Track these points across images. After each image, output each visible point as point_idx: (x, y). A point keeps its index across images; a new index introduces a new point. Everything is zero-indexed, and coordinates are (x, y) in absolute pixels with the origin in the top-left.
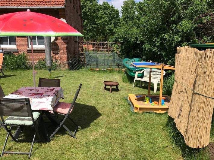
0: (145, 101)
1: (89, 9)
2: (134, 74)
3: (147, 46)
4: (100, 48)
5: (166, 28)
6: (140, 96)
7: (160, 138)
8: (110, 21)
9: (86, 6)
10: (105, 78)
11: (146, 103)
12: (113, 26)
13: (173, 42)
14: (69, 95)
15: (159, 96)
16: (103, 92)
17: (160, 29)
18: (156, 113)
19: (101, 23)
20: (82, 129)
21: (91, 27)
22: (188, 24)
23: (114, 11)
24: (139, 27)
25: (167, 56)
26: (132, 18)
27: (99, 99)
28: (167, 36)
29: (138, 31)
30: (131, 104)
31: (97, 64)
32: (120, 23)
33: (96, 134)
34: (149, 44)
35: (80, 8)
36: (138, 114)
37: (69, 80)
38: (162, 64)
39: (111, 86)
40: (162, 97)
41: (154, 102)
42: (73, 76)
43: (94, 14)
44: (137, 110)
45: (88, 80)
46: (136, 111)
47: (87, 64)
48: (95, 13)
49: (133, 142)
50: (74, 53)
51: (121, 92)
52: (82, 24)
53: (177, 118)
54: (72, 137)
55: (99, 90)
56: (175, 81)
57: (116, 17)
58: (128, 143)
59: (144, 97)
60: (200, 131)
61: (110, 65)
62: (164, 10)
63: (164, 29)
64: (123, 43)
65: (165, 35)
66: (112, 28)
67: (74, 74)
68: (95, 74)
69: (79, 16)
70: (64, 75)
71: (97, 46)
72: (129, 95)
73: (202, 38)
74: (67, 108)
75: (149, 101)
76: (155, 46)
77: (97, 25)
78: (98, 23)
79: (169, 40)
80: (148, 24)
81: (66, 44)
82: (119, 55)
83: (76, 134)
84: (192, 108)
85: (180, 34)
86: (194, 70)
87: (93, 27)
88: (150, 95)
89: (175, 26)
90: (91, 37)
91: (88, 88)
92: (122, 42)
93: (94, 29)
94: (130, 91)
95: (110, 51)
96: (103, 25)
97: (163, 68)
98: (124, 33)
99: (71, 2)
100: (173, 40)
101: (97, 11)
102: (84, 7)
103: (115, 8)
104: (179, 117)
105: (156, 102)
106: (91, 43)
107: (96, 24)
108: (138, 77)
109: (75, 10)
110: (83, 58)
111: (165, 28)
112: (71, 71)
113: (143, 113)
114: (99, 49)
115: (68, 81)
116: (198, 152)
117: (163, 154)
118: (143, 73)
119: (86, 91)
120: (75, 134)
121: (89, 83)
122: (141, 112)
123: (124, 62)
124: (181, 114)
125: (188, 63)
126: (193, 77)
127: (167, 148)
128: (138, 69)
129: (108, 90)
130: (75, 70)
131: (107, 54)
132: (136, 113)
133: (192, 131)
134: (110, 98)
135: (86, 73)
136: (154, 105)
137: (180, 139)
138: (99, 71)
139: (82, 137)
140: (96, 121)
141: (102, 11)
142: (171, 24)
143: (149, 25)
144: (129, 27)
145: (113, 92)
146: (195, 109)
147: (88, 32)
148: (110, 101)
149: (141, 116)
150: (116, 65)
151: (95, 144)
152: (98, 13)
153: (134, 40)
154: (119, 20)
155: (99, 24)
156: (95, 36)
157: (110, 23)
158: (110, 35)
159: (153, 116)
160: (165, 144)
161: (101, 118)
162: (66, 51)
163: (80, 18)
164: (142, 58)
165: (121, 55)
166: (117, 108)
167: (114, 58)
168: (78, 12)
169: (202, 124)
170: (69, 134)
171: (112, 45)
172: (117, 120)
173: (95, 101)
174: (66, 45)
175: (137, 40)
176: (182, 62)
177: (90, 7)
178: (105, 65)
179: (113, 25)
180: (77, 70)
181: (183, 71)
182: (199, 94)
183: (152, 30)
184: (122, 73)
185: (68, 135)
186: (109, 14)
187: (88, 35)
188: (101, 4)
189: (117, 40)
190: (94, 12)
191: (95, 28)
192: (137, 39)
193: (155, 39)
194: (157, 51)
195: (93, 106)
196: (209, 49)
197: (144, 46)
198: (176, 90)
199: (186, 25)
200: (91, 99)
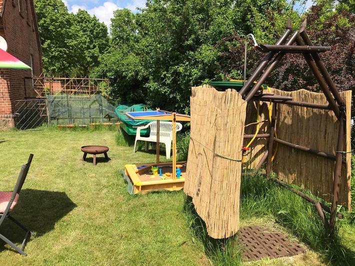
0: (152, 174)
1: (52, 20)
2: (135, 132)
3: (152, 85)
4: (74, 88)
5: (179, 56)
6: (143, 166)
7: (173, 231)
8: (91, 42)
9: (46, 15)
10: (85, 141)
11: (153, 177)
12: (98, 51)
13: (191, 78)
14: (14, 175)
15: (172, 164)
16: (81, 165)
17: (171, 58)
18: (169, 192)
19: (75, 45)
20: (38, 235)
21: (58, 51)
22: (209, 51)
23: (99, 26)
24: (139, 54)
25: (184, 99)
26: (128, 39)
27: (74, 178)
28: (181, 69)
29: (138, 61)
30: (128, 181)
31: (70, 117)
32: (110, 47)
33: (65, 240)
34: (155, 82)
35: (34, 18)
36: (141, 196)
37: (16, 148)
38: (173, 113)
39: (95, 153)
40: (177, 164)
41: (165, 175)
42: (23, 139)
43: (62, 29)
44: (138, 189)
45: (53, 146)
46: (137, 192)
47: (52, 118)
48: (64, 27)
49: (130, 244)
50: (26, 98)
51: (112, 162)
52: (39, 46)
53: (195, 195)
54: (18, 253)
55: (73, 163)
56: (191, 138)
57: (102, 36)
58: (122, 247)
59: (151, 167)
60: (226, 212)
61: (94, 117)
62: (174, 28)
63: (177, 58)
64: (115, 79)
65: (178, 67)
66: (96, 55)
67: (25, 138)
68: (66, 134)
69: (33, 31)
70: (5, 140)
71: (69, 84)
72: (127, 166)
73: (229, 72)
74: (5, 201)
75: (159, 173)
76: (164, 84)
77: (69, 49)
78: (70, 45)
79: (185, 75)
80: (151, 50)
81: (7, 81)
82: (109, 100)
83: (26, 247)
84: (213, 178)
85: (200, 65)
86: (213, 121)
87: (61, 51)
88: (160, 163)
89: (191, 53)
90: (59, 69)
91: (53, 159)
92: (113, 77)
93: (63, 55)
94: (129, 160)
95: (92, 93)
96: (80, 49)
97: (175, 119)
98: (115, 63)
99: (14, 6)
100: (190, 75)
101: (67, 25)
102: (41, 15)
103: (101, 22)
104: (198, 194)
105: (168, 174)
106: (58, 80)
107: (67, 47)
108: (141, 136)
109: (24, 21)
110: (43, 106)
111: (177, 56)
112: (21, 132)
113: (148, 193)
114: (73, 90)
115: (13, 151)
116: (225, 244)
117: (178, 257)
118: (149, 129)
119: (49, 166)
120: (24, 248)
121: (56, 151)
122: (144, 192)
123: (118, 111)
124: (201, 189)
125: (206, 110)
126: (213, 132)
127: (184, 245)
128: (140, 123)
129: (90, 160)
130: (27, 128)
131: (89, 99)
132: (137, 195)
133: (215, 213)
134: (94, 175)
135: (50, 133)
136: (165, 179)
137: (201, 228)
138: (74, 129)
139: (39, 251)
140: (65, 218)
141: (76, 25)
142: (186, 50)
143: (153, 51)
144: (123, 52)
145: (99, 164)
146: (217, 179)
147: (52, 62)
148: (93, 180)
149: (145, 200)
150: (105, 117)
151: (63, 258)
152: (69, 28)
153: (132, 76)
154: (107, 41)
155: (72, 46)
156: (66, 68)
157: (92, 46)
158: (93, 66)
159: (165, 196)
160: (181, 239)
161: (75, 211)
162: (7, 95)
163: (34, 35)
164: (146, 104)
165: (113, 100)
166: (105, 191)
167: (101, 105)
168: (31, 24)
169: (227, 201)
170: (12, 248)
171: (96, 83)
172: (104, 211)
173: (65, 184)
174: (8, 84)
175: (137, 75)
176: (199, 109)
177: (54, 18)
178: (84, 118)
179: (97, 49)
180: (33, 128)
181: (200, 123)
182: (221, 157)
183: (159, 59)
184: (115, 131)
185: (10, 250)
186: (90, 31)
187: (54, 65)
188: (75, 13)
189: (103, 75)
190: (62, 25)
191: (65, 53)
192: (137, 73)
193: (164, 73)
194: (168, 92)
195: (62, 192)
196: (229, 90)
197: (147, 85)
198: (192, 153)
199: (207, 53)
200: (58, 180)
